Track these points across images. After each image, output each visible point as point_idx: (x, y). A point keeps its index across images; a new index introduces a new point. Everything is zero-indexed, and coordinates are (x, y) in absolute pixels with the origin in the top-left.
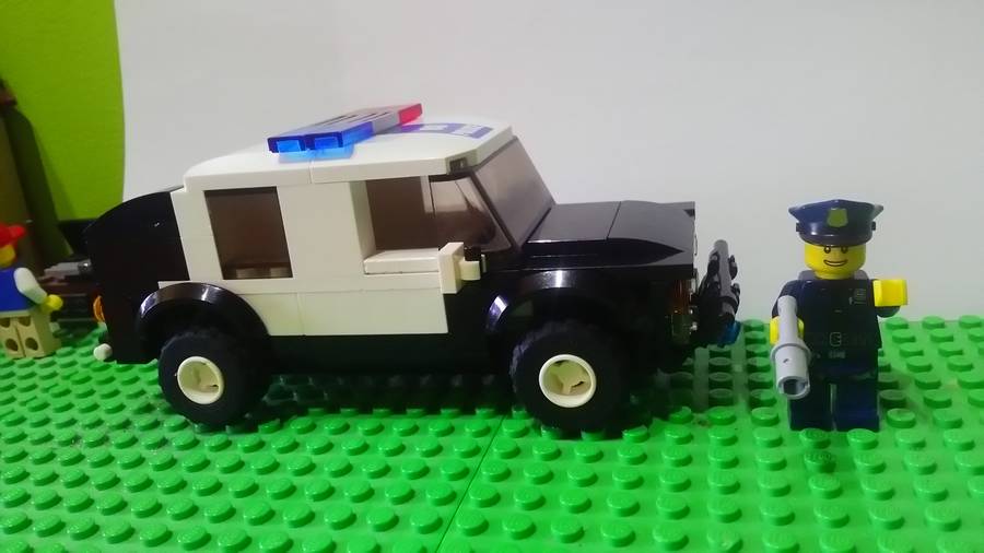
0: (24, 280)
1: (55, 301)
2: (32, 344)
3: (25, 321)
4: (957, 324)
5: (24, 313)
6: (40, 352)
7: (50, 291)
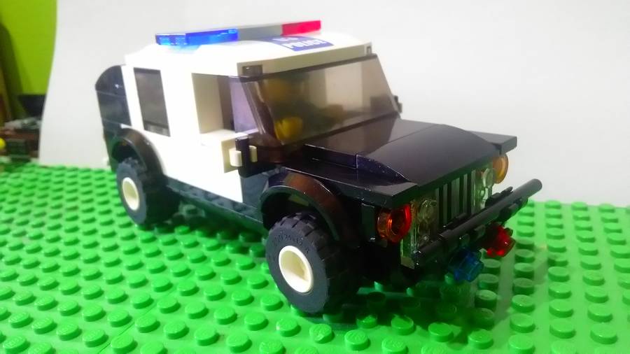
4: (624, 211)
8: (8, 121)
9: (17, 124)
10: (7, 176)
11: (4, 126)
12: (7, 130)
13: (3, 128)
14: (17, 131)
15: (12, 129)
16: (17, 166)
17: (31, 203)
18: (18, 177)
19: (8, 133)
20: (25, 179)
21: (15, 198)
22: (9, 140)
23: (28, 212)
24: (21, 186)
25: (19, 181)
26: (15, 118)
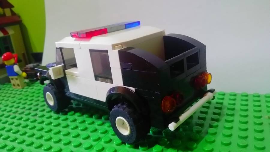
0: (16, 68)
1: (24, 74)
2: (18, 85)
3: (17, 79)
5: (16, 77)
6: (20, 87)
7: (23, 71)
8: (27, 64)
9: (31, 65)
10: (28, 88)
11: (26, 66)
12: (27, 68)
13: (25, 67)
14: (31, 68)
15: (29, 68)
16: (32, 84)
17: (38, 100)
18: (32, 89)
19: (28, 69)
20: (35, 89)
21: (31, 98)
22: (28, 73)
23: (37, 105)
24: (34, 92)
25: (33, 90)
26: (30, 63)
